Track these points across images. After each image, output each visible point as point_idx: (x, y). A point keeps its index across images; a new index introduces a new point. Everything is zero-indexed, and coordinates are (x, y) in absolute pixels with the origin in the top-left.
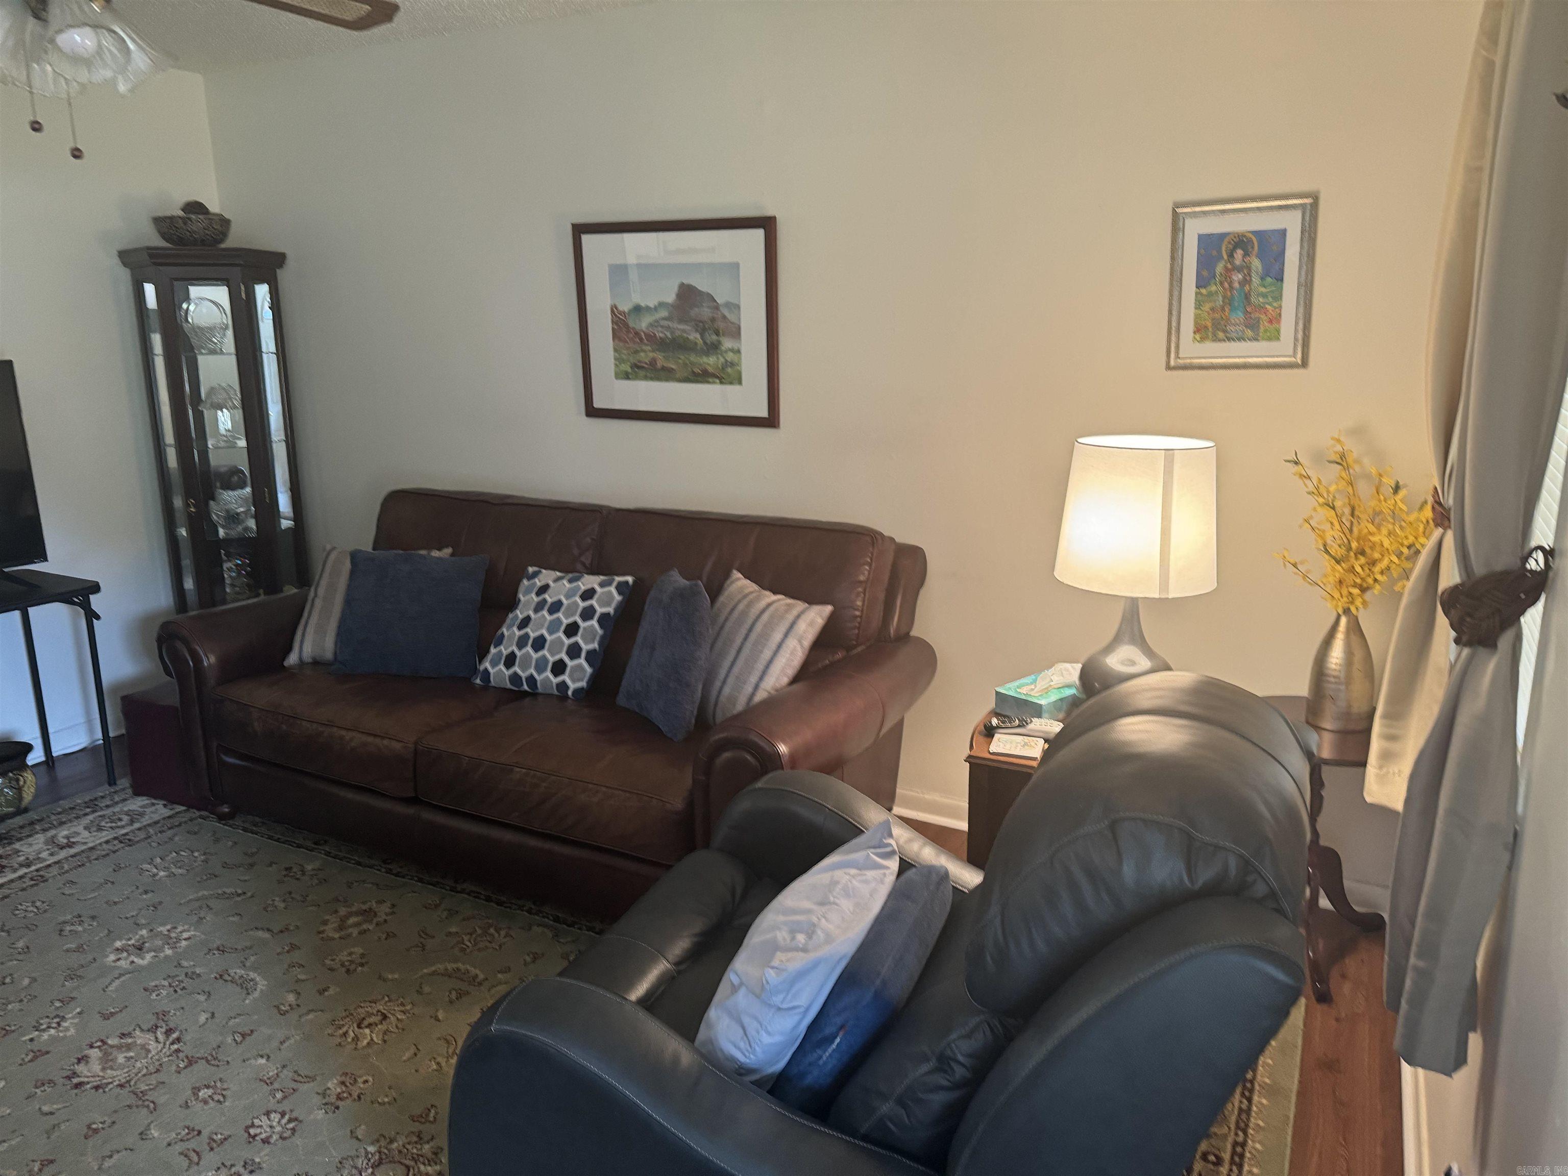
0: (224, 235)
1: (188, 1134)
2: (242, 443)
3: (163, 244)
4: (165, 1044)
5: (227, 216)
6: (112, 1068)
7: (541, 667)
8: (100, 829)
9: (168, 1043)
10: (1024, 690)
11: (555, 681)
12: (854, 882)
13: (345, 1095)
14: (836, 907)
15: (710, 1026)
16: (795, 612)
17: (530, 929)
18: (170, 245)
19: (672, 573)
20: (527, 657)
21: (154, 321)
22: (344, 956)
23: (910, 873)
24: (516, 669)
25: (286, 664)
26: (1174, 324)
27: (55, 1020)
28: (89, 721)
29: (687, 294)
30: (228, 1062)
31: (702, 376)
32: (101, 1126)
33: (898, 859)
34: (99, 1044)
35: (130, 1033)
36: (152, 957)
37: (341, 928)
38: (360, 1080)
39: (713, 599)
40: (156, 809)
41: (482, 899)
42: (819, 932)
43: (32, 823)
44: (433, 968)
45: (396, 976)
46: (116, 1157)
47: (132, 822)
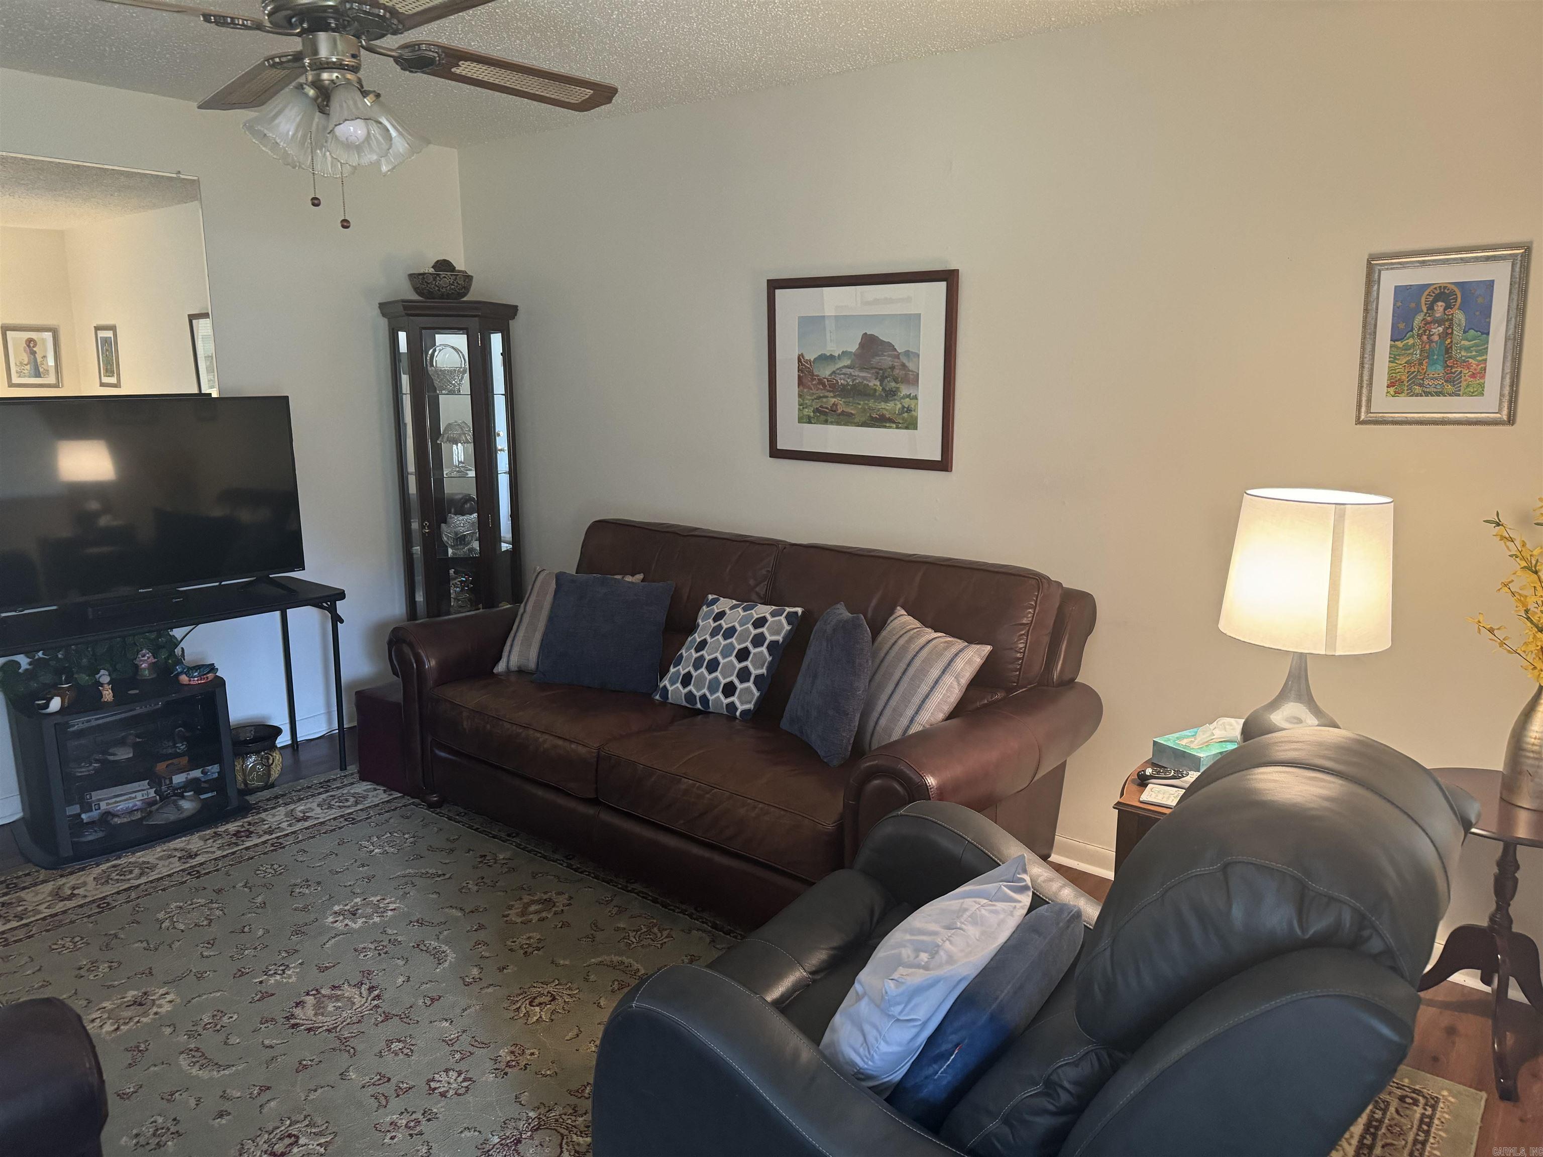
0: (466, 289)
1: (380, 1079)
2: (472, 474)
3: (416, 297)
4: (367, 999)
5: (470, 273)
6: (323, 1015)
7: (713, 688)
8: (330, 807)
9: (370, 998)
10: (1184, 742)
11: (726, 701)
12: (983, 912)
13: (514, 1063)
14: (962, 931)
15: (834, 1031)
16: (954, 650)
17: (690, 931)
18: (422, 298)
19: (838, 606)
20: (701, 677)
21: (404, 364)
22: (523, 940)
23: (1042, 909)
24: (691, 688)
25: (495, 671)
26: (1366, 378)
27: (281, 968)
28: (329, 713)
29: (870, 344)
30: (418, 1021)
31: (880, 421)
32: (310, 1063)
33: (1031, 894)
34: (314, 992)
35: (339, 987)
36: (363, 922)
37: (523, 914)
38: (528, 1052)
39: (876, 633)
40: (377, 794)
41: (649, 900)
42: (942, 953)
43: (276, 797)
44: (600, 959)
45: (567, 963)
46: (319, 1091)
47: (356, 803)
